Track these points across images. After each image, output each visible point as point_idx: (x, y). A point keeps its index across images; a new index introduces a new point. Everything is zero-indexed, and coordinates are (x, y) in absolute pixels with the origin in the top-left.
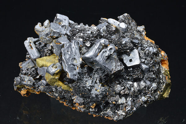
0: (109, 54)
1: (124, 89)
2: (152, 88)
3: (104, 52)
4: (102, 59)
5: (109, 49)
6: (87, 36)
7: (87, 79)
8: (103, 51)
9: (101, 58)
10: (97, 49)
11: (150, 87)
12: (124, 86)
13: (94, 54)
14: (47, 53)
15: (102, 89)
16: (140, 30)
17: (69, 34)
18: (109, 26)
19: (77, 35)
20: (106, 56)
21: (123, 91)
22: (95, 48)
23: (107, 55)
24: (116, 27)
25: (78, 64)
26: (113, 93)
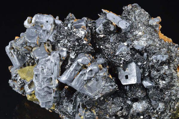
0: (88, 77)
1: (121, 110)
2: (158, 109)
3: (82, 75)
4: (79, 86)
5: (88, 71)
6: (70, 45)
7: (67, 104)
8: (81, 73)
9: (77, 83)
10: (72, 72)
11: (156, 108)
12: (122, 106)
13: (68, 78)
14: (29, 62)
15: (88, 115)
16: (152, 25)
17: (52, 40)
19: (61, 42)
20: (85, 81)
21: (120, 112)
22: (70, 70)
23: (85, 79)
24: (116, 25)
25: (53, 87)
26: (106, 116)
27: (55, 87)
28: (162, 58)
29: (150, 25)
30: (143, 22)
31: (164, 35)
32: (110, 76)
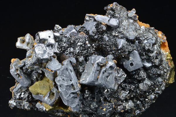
2: (158, 83)
3: (103, 73)
5: (108, 68)
6: (79, 51)
10: (95, 73)
13: (94, 79)
15: (109, 106)
18: (98, 24)
20: (107, 77)
22: (93, 72)
24: (106, 24)
25: (77, 92)
26: (119, 102)
27: (79, 91)
28: (152, 41)
29: (130, 17)
30: (124, 16)
31: (142, 23)
32: (118, 68)
